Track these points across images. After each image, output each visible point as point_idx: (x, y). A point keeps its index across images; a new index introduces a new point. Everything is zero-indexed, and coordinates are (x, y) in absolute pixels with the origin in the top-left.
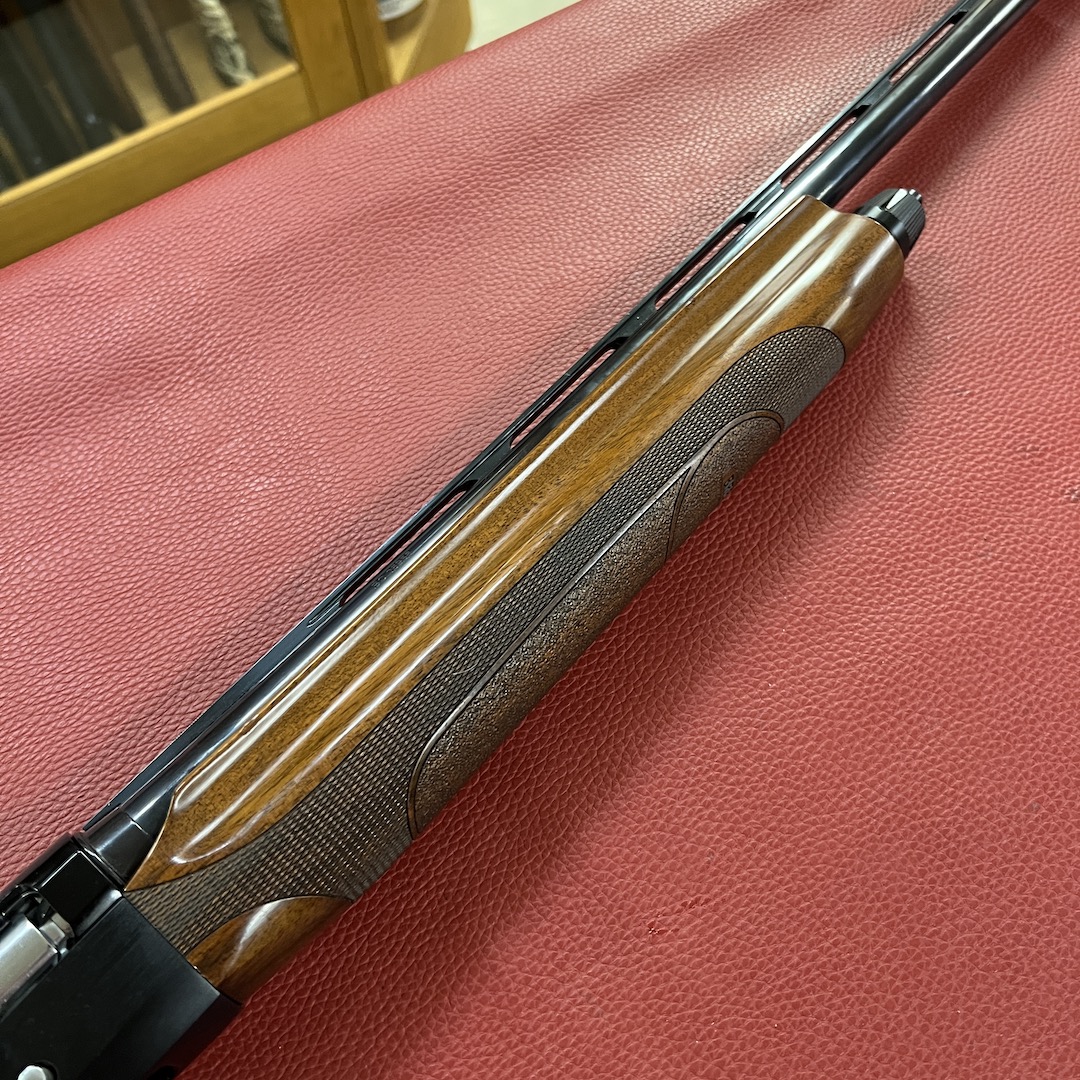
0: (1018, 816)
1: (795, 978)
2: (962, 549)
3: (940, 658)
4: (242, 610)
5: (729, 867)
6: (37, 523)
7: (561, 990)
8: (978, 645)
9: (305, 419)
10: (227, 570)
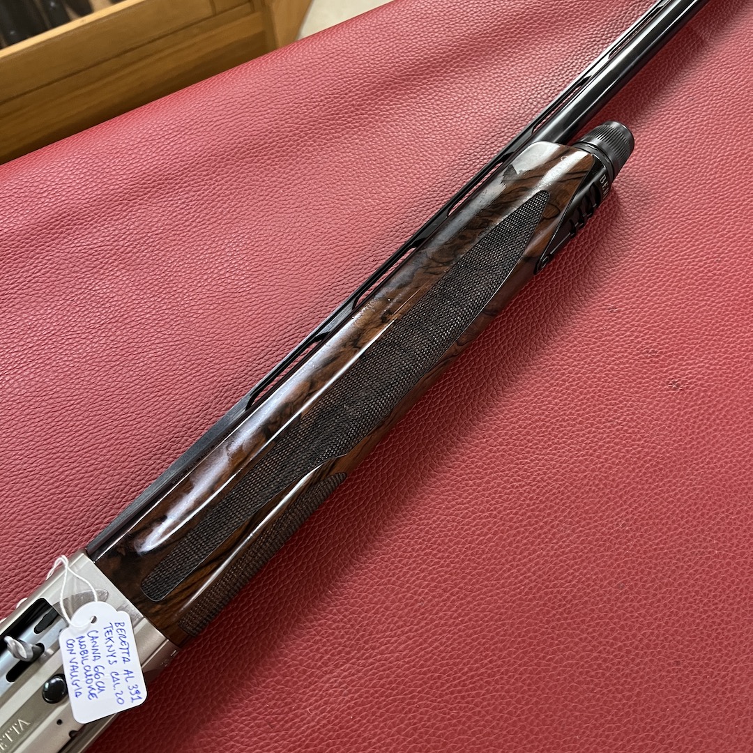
0: (610, 591)
1: (464, 681)
2: (598, 416)
3: (576, 487)
4: (142, 424)
5: (432, 610)
6: (13, 354)
7: (324, 679)
8: (601, 480)
9: (189, 296)
10: (134, 396)
